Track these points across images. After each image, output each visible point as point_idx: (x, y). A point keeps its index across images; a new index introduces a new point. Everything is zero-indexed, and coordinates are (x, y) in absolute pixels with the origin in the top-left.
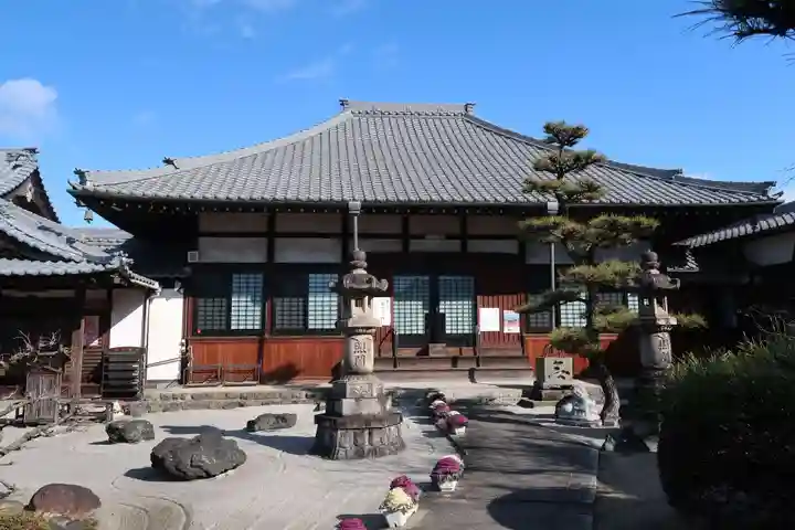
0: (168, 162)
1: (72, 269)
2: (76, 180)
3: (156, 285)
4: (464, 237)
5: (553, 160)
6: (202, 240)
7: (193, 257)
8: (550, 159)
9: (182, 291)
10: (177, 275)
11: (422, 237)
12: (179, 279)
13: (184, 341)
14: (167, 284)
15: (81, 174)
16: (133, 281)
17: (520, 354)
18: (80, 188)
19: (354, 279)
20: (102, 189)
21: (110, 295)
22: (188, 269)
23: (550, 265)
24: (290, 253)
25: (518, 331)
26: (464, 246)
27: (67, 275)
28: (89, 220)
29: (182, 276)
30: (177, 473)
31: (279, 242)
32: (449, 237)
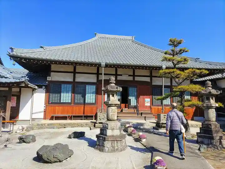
0: (42, 47)
1: (8, 81)
2: (10, 51)
3: (36, 87)
4: (134, 76)
5: (173, 51)
6: (52, 73)
7: (49, 79)
8: (172, 50)
9: (45, 89)
10: (44, 84)
11: (121, 75)
12: (44, 86)
13: (45, 106)
14: (40, 87)
15: (12, 49)
16: (29, 85)
17: (150, 112)
18: (11, 54)
19: (112, 87)
20: (19, 54)
21: (20, 90)
22: (47, 82)
23: (162, 85)
24: (80, 78)
25: (149, 105)
26: (134, 79)
27: (6, 83)
28: (14, 64)
29: (45, 85)
30: (47, 160)
31: (77, 75)
32: (129, 76)
